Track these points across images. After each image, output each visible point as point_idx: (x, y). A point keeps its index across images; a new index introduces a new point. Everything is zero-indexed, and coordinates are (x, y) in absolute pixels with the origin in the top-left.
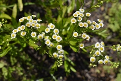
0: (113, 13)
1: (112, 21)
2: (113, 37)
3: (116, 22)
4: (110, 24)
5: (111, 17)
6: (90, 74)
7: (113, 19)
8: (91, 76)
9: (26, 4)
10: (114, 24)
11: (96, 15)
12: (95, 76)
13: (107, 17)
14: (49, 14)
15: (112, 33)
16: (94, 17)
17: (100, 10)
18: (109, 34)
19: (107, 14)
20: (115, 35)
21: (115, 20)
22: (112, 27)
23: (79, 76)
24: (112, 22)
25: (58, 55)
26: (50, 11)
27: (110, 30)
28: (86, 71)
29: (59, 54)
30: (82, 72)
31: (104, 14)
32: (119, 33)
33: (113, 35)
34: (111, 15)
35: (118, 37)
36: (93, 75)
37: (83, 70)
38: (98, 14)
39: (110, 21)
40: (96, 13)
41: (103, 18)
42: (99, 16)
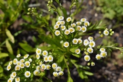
0: (102, 3)
1: (104, 10)
2: (113, 25)
3: (109, 9)
4: (104, 13)
5: (102, 6)
6: (109, 69)
7: (105, 7)
8: (111, 71)
9: (16, 34)
10: (108, 12)
11: (87, 12)
12: (115, 68)
13: (98, 9)
14: (42, 33)
15: (110, 21)
16: (87, 14)
17: (89, 5)
18: (108, 23)
19: (98, 6)
20: (114, 21)
21: (107, 8)
22: (107, 15)
23: (99, 77)
24: (106, 11)
25: (57, 74)
26: (41, 30)
27: (108, 19)
28: (104, 68)
29: (58, 72)
30: (100, 70)
31: (95, 7)
32: (117, 17)
33: (112, 22)
34: (101, 5)
35: (118, 22)
36: (112, 69)
37: (101, 68)
38: (89, 10)
39: (103, 11)
40: (86, 10)
41: (96, 11)
42: (91, 12)
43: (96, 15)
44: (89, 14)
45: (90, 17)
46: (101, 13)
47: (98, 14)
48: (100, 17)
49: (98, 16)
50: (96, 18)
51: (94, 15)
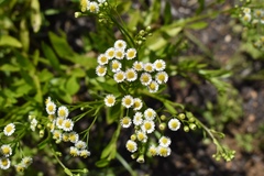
1: (249, 35)
2: (254, 72)
4: (245, 41)
7: (252, 31)
10: (253, 42)
11: (213, 25)
13: (238, 28)
15: (251, 63)
16: (210, 29)
18: (245, 65)
19: (238, 22)
20: (258, 65)
21: (256, 33)
22: (248, 47)
24: (250, 39)
27: (247, 56)
31: (232, 23)
33: (253, 66)
38: (218, 24)
39: (244, 35)
40: (212, 20)
41: (230, 31)
42: (220, 28)
43: (228, 39)
44: (214, 30)
45: (214, 37)
46: (239, 38)
47: (233, 38)
48: (234, 47)
49: (232, 42)
50: (226, 44)
51: (223, 37)
